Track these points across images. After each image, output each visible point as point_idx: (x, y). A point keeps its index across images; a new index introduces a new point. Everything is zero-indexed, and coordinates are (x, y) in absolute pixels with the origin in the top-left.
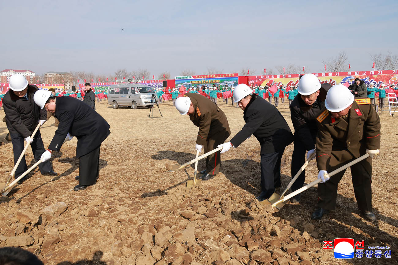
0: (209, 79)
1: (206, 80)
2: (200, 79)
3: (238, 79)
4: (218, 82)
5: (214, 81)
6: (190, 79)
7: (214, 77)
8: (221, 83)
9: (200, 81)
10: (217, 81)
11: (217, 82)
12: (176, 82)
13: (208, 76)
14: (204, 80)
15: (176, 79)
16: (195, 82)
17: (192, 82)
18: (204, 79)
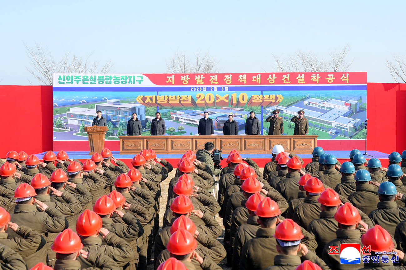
0: (231, 89)
1: (218, 94)
2: (188, 89)
3: (365, 92)
4: (276, 103)
5: (257, 95)
6: (137, 85)
7: (255, 83)
8: (288, 106)
9: (186, 96)
10: (269, 96)
11: (270, 104)
12: (57, 98)
13: (229, 78)
14: (209, 93)
15: (55, 85)
16: (162, 97)
17: (144, 99)
18: (208, 89)
